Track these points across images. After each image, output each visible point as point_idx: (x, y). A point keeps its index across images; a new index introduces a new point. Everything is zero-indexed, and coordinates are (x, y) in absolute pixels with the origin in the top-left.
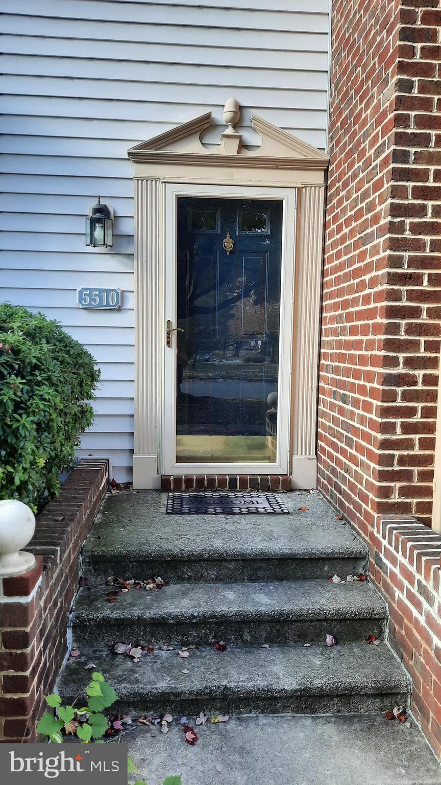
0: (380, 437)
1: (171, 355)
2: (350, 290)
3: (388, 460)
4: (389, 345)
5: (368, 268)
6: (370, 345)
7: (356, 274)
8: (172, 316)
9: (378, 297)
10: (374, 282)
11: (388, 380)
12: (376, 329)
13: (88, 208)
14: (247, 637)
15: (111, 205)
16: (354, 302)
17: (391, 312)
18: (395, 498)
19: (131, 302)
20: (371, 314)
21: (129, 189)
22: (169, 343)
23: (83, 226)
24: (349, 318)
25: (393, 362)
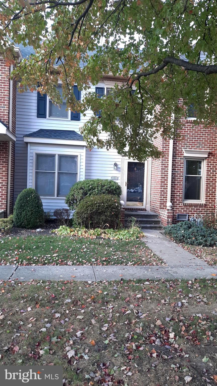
0: (160, 198)
1: (126, 187)
2: (156, 178)
3: (161, 202)
4: (161, 186)
5: (158, 176)
6: (159, 186)
7: (157, 176)
8: (126, 181)
9: (160, 180)
10: (159, 178)
11: (161, 191)
12: (159, 184)
13: (113, 163)
14: (143, 223)
15: (117, 163)
16: (157, 180)
17: (161, 182)
18: (162, 207)
19: (119, 178)
20: (159, 182)
21: (120, 160)
22: (126, 186)
23: (113, 166)
24: (156, 182)
25: (162, 188)
